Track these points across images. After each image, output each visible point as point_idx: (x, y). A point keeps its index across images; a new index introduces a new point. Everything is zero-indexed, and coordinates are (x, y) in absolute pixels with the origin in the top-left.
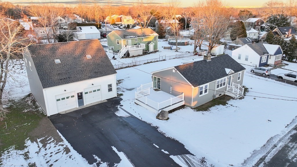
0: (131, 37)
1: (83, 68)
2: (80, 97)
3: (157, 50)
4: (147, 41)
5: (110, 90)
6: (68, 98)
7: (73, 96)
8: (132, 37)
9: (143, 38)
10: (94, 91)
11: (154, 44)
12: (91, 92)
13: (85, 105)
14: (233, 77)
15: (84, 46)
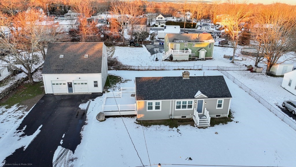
0: (180, 41)
1: (77, 64)
2: (70, 85)
3: (211, 58)
4: (199, 47)
5: (96, 86)
6: (60, 84)
7: (64, 84)
8: (182, 42)
9: (194, 44)
10: (82, 84)
11: (206, 51)
12: (79, 84)
13: (74, 92)
14: (206, 102)
15: (88, 47)
